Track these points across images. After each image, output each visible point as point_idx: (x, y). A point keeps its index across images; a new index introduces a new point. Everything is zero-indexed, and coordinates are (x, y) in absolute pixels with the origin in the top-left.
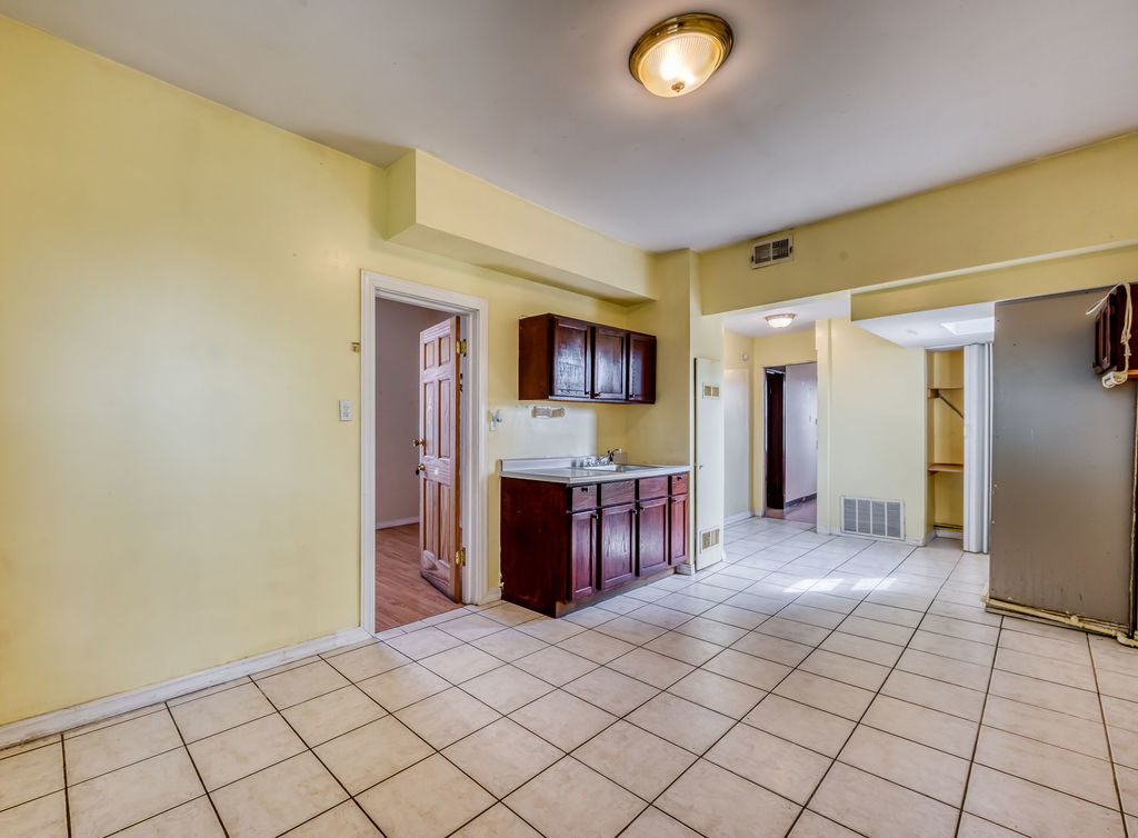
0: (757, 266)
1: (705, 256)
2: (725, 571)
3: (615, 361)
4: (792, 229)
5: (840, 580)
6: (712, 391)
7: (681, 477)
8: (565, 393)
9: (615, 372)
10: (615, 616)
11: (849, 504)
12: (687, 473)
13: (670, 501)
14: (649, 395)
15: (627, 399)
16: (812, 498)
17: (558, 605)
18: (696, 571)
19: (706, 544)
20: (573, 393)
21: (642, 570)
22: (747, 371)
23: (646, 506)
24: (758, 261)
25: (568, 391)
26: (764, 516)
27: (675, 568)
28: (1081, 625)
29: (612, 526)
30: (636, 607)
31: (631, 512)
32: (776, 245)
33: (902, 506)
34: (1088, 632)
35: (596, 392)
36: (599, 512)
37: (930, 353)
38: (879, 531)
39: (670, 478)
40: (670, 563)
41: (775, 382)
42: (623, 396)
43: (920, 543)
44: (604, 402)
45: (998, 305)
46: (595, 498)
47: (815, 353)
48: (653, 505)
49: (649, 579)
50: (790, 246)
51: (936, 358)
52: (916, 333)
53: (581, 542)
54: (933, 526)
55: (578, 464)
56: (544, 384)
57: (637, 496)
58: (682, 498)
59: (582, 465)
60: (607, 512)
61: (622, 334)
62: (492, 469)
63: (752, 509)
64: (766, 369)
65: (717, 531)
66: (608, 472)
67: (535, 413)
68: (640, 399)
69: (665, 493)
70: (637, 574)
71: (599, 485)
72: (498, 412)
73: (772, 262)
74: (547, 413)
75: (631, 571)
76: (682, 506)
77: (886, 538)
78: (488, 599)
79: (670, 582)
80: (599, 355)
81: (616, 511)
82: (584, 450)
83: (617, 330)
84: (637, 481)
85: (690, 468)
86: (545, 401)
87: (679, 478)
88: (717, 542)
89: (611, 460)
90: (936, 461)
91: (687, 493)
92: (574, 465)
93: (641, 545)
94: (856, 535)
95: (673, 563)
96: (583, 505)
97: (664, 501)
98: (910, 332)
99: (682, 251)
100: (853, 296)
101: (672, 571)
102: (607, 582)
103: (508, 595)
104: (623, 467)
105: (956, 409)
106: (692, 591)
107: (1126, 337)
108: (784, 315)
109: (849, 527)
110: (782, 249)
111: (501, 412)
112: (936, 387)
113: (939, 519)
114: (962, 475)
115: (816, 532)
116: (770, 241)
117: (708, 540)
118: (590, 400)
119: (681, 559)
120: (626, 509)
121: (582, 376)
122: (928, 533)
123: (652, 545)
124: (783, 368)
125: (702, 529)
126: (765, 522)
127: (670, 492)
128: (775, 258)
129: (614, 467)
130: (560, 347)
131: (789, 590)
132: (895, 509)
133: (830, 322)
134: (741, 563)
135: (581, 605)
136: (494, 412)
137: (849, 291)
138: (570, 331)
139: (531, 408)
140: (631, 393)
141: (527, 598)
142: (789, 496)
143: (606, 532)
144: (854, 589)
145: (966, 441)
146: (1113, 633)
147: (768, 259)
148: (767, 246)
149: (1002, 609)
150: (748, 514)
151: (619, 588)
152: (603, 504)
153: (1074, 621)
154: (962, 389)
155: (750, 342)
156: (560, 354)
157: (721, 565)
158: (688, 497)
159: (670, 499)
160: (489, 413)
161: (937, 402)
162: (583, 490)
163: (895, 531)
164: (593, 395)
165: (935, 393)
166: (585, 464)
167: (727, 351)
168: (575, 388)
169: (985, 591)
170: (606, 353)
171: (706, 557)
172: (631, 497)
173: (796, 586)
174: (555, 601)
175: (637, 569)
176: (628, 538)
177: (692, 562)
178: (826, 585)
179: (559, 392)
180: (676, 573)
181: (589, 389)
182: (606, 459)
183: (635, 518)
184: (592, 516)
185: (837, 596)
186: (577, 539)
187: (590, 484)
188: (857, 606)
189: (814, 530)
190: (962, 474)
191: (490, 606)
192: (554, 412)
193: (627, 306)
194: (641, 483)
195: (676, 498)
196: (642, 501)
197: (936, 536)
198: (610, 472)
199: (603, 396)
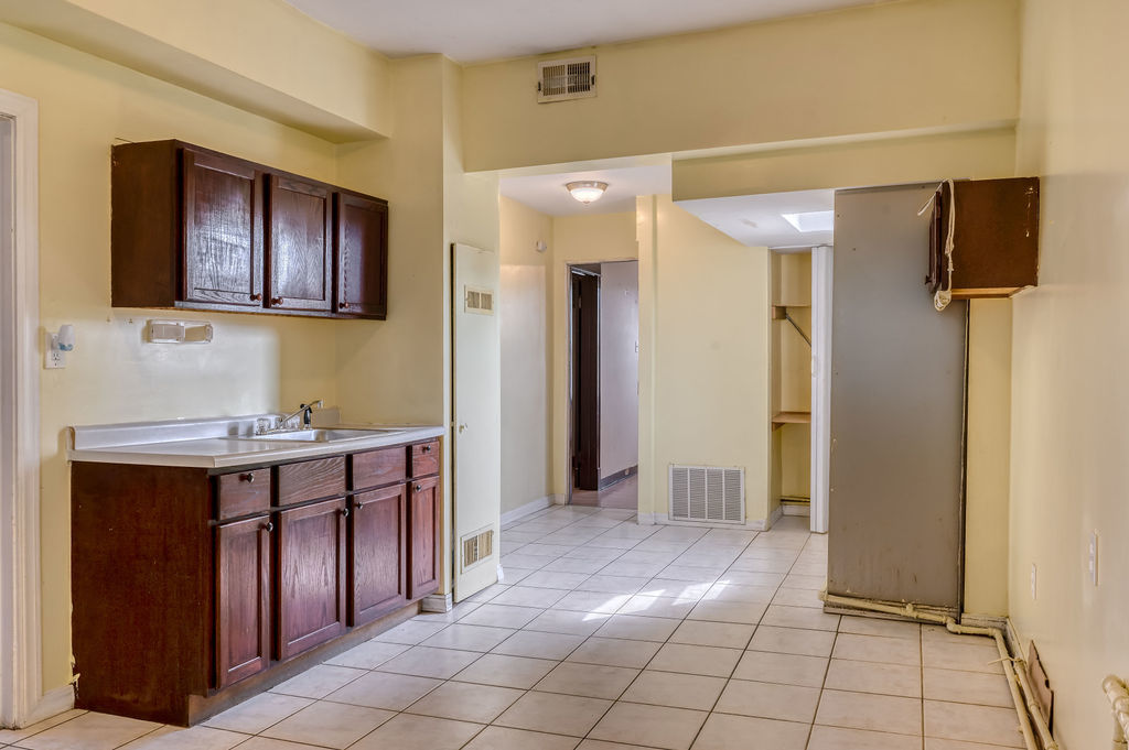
0: (545, 99)
1: (465, 70)
2: (499, 600)
3: (311, 240)
4: (594, 47)
5: (658, 593)
6: (480, 301)
7: (431, 447)
8: (210, 296)
9: (311, 261)
10: (303, 703)
11: (679, 475)
12: (439, 439)
13: (410, 489)
14: (375, 304)
15: (334, 310)
16: (633, 471)
17: (194, 702)
18: (454, 604)
19: (471, 557)
20: (227, 297)
21: (359, 613)
22: (543, 268)
23: (364, 499)
24: (548, 92)
25: (216, 291)
26: (569, 503)
27: (421, 603)
28: (915, 615)
29: (304, 540)
30: (346, 681)
31: (338, 513)
32: (573, 69)
33: (742, 475)
34: (921, 622)
35: (274, 296)
36: (276, 518)
37: (776, 255)
38: (715, 514)
39: (409, 449)
40: (409, 596)
41: (585, 287)
42: (327, 304)
43: (763, 527)
44: (291, 314)
45: (838, 193)
46: (268, 493)
47: (635, 245)
48: (377, 497)
49: (374, 629)
50: (592, 73)
51: (784, 260)
52: (754, 225)
53: (237, 579)
54: (780, 501)
55: (242, 430)
56: (167, 276)
57: (349, 486)
58: (431, 482)
59: (250, 432)
60: (289, 517)
61: (324, 193)
62: (52, 446)
63: (551, 493)
64: (572, 267)
65: (490, 534)
66: (297, 441)
67: (149, 334)
68: (358, 310)
69: (401, 475)
70: (350, 622)
71: (275, 469)
72: (63, 329)
73: (567, 96)
74: (175, 333)
75: (338, 620)
76: (429, 495)
77: (723, 523)
78: (43, 712)
79: (411, 628)
80: (278, 225)
81: (309, 512)
82: (253, 405)
83: (314, 185)
84: (349, 458)
85: (445, 431)
86: (170, 311)
87: (425, 449)
88: (489, 552)
89: (307, 421)
90: (783, 410)
91: (439, 473)
92: (233, 431)
93: (357, 570)
94: (688, 522)
95: (413, 594)
96: (243, 508)
97: (400, 490)
98: (747, 222)
99: (430, 56)
100: (675, 162)
101: (415, 609)
102: (290, 645)
103: (90, 698)
104: (328, 432)
105: (804, 334)
106: (447, 641)
107: (949, 247)
108: (591, 183)
109: (679, 511)
110: (581, 77)
111: (71, 330)
112: (783, 304)
113: (786, 492)
114: (808, 427)
115: (636, 522)
116: (565, 61)
117: (473, 551)
118: (261, 309)
119: (430, 587)
120: (329, 507)
121: (245, 268)
122: (772, 511)
123: (377, 567)
124: (597, 267)
125: (465, 531)
126: (568, 513)
127: (409, 473)
128: (571, 90)
129: (310, 434)
130: (197, 209)
131: (589, 617)
132: (734, 477)
133: (655, 198)
134: (525, 582)
135: (240, 693)
136: (53, 330)
137: (669, 155)
138: (219, 179)
139: (141, 325)
140: (341, 299)
141: (128, 697)
142: (605, 471)
143: (290, 553)
144: (677, 602)
145: (814, 379)
146: (943, 620)
147: (560, 91)
148: (561, 68)
149: (839, 606)
150: (544, 502)
151: (314, 652)
152: (283, 501)
153: (909, 611)
154: (809, 307)
155: (547, 221)
156: (199, 222)
157: (496, 589)
158: (440, 481)
159: (409, 485)
160: (41, 333)
161: (785, 324)
162: (242, 478)
163: (734, 512)
164: (268, 301)
165: (782, 313)
166: (256, 429)
167: (507, 233)
168: (231, 287)
169: (823, 585)
170: (293, 224)
171: (472, 579)
172: (338, 486)
173: (599, 610)
174: (186, 693)
175: (347, 612)
176: (331, 562)
177: (447, 590)
178: (643, 601)
179: (197, 295)
180: (421, 611)
181: (259, 290)
182: (297, 420)
183: (346, 523)
184: (262, 526)
185: (652, 617)
186: (231, 572)
187: (258, 467)
188: (674, 628)
189: (633, 519)
190: (810, 424)
191: (48, 724)
192: (189, 331)
193: (338, 143)
194: (356, 460)
195: (419, 483)
196: (360, 491)
197: (783, 515)
198: (304, 443)
199: (287, 303)
